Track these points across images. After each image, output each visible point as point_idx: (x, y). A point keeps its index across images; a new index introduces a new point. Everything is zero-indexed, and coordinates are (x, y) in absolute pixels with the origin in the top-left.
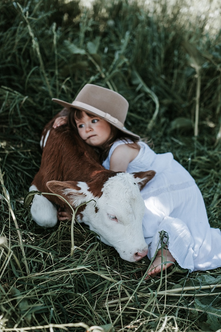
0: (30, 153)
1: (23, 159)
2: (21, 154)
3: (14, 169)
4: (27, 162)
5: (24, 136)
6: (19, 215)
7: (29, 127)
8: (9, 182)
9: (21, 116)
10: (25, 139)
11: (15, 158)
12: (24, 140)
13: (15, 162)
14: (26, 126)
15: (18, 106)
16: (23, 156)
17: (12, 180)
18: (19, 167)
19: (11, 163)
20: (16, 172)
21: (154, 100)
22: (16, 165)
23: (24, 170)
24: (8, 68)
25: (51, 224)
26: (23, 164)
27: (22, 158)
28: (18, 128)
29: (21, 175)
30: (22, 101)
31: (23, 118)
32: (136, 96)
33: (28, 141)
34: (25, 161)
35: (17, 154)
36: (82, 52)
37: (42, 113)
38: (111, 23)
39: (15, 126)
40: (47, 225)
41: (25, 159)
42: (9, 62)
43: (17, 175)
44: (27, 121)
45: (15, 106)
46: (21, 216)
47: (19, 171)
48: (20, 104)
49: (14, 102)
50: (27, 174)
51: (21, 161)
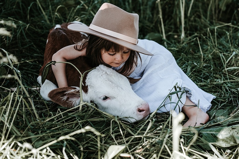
0: (37, 61)
2: (30, 62)
3: (25, 73)
7: (35, 46)
10: (32, 54)
11: (25, 66)
13: (26, 68)
14: (32, 46)
15: (23, 31)
17: (24, 79)
18: (29, 71)
20: (28, 74)
22: (26, 70)
23: (34, 72)
26: (32, 68)
27: (31, 65)
28: (26, 48)
29: (31, 75)
30: (26, 27)
31: (29, 41)
35: (27, 63)
39: (23, 47)
43: (28, 76)
44: (32, 42)
45: (21, 32)
48: (25, 30)
49: (20, 28)
51: (30, 67)
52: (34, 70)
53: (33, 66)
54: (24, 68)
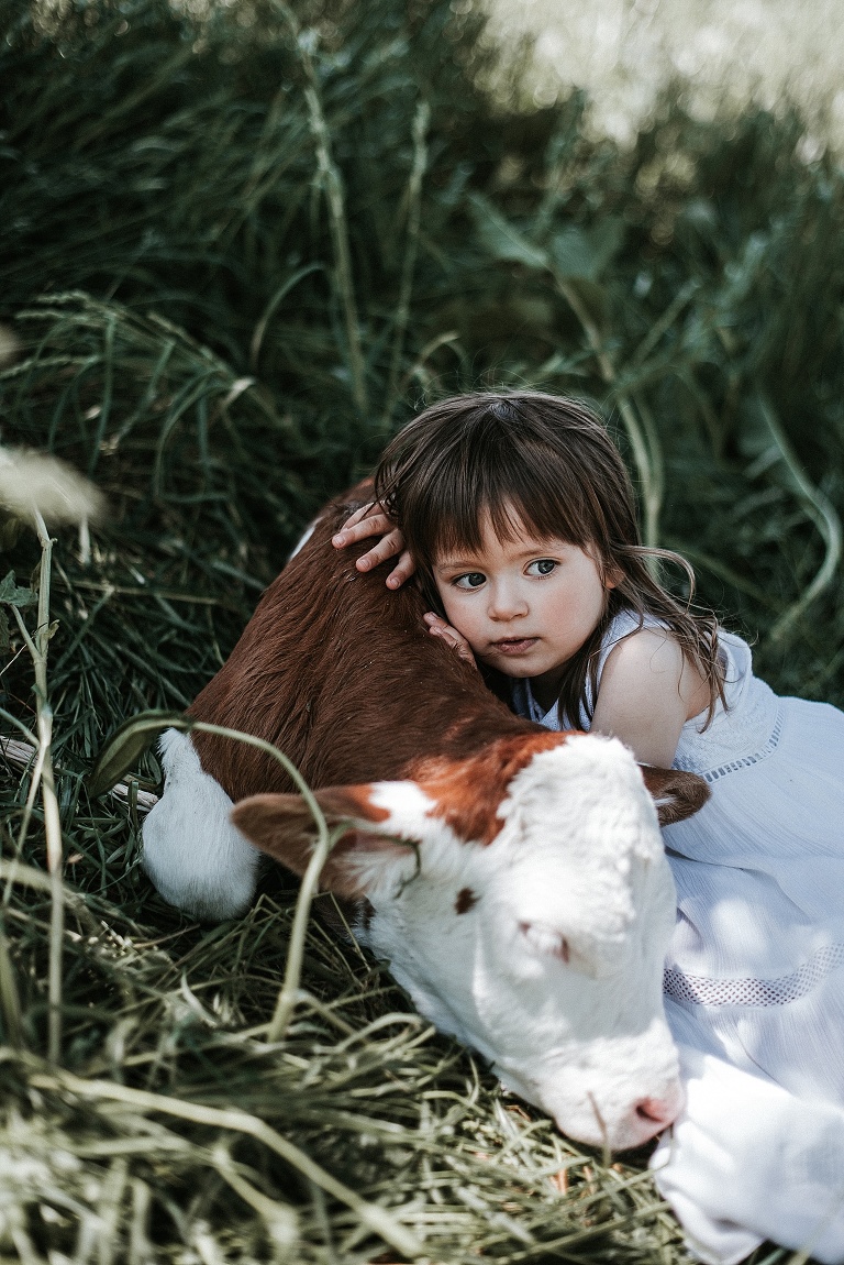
0: (208, 612)
1: (174, 632)
2: (167, 608)
3: (119, 662)
4: (188, 645)
5: (203, 546)
6: (86, 836)
7: (234, 511)
8: (84, 705)
9: (209, 461)
10: (202, 556)
11: (137, 621)
12: (201, 562)
13: (135, 636)
14: (224, 506)
15: (202, 412)
16: (175, 617)
17: (98, 700)
18: (147, 658)
19: (115, 635)
20: (129, 673)
21: (823, 532)
22: (134, 647)
23: (167, 673)
24: (201, 268)
25: (221, 901)
26: (167, 650)
27: (170, 626)
28: (187, 511)
29: (145, 691)
30: (224, 393)
31: (218, 472)
32: (742, 497)
33: (216, 571)
34: (176, 641)
35: (152, 603)
36: (535, 258)
37: (302, 467)
38: (701, 212)
39: (173, 497)
40: (200, 904)
41: (182, 633)
42: (213, 248)
43: (126, 688)
44: (232, 486)
45: (193, 409)
46: (92, 840)
47: (142, 673)
48: (212, 406)
49: (191, 391)
50: (175, 691)
51: (161, 634)
52: (175, 660)
53: (178, 636)
54: (125, 627)
